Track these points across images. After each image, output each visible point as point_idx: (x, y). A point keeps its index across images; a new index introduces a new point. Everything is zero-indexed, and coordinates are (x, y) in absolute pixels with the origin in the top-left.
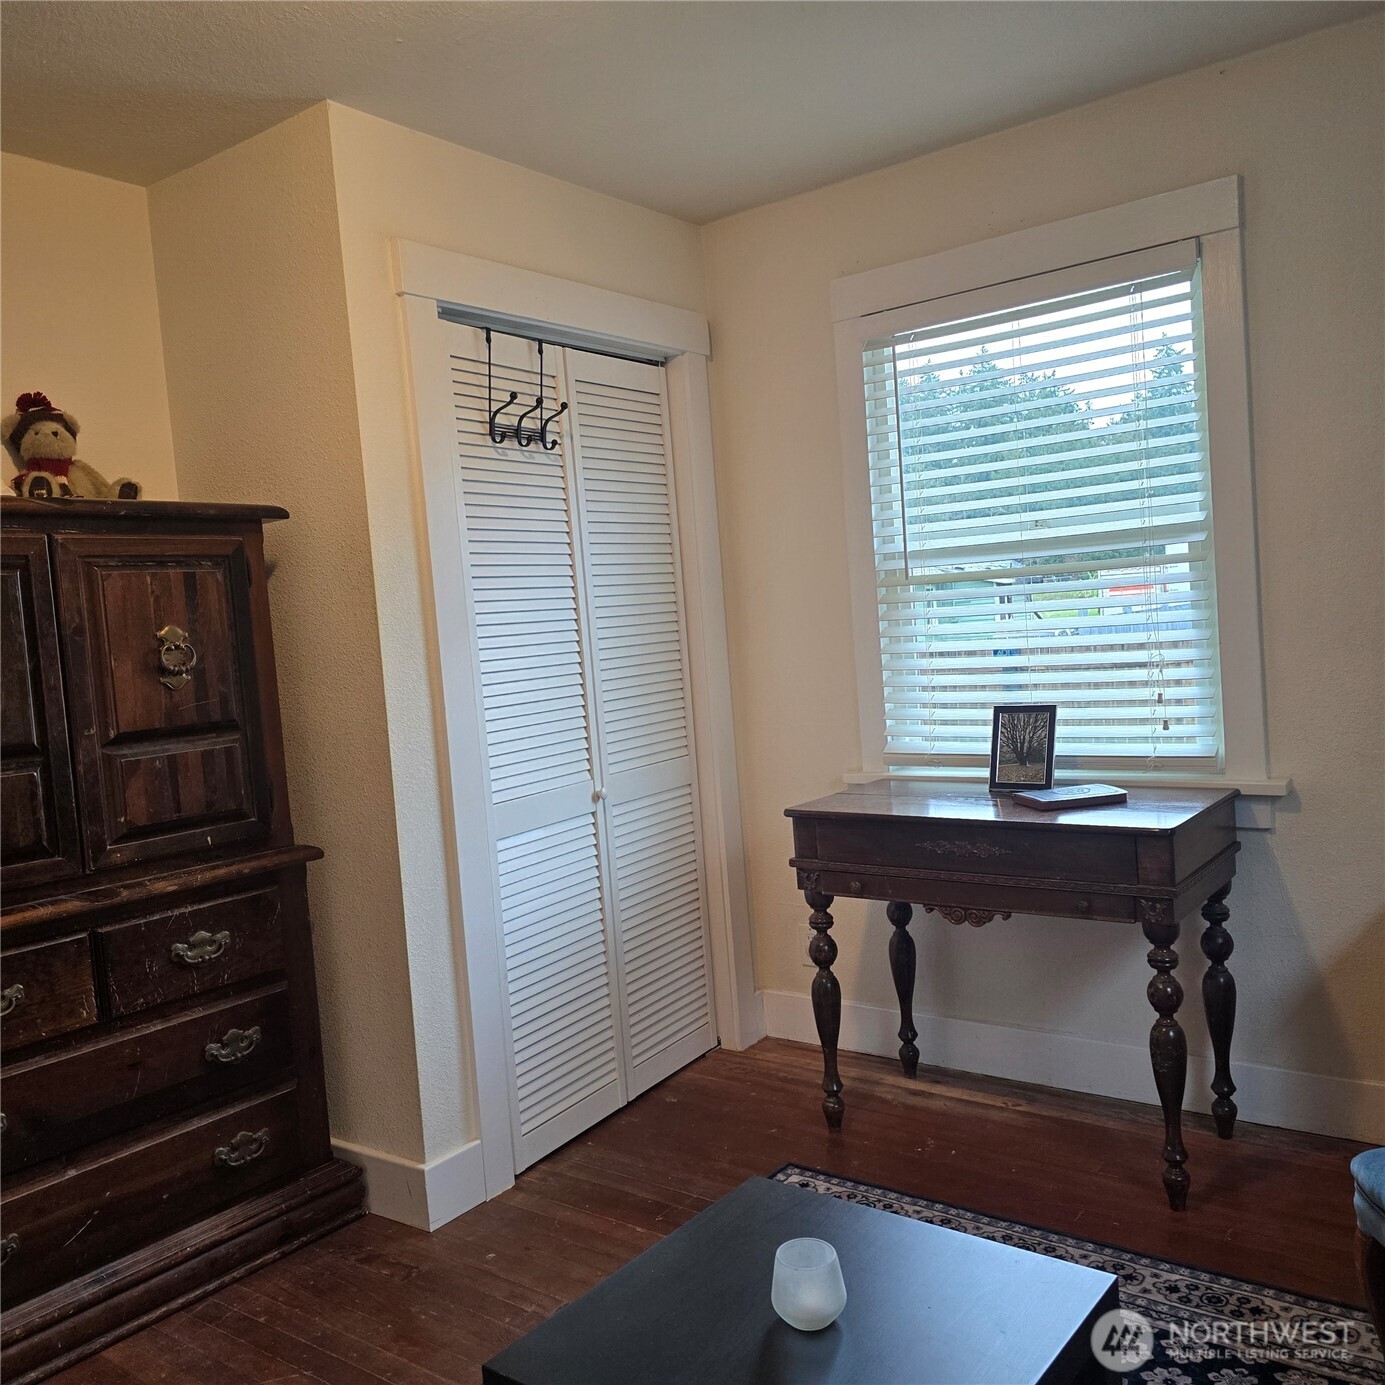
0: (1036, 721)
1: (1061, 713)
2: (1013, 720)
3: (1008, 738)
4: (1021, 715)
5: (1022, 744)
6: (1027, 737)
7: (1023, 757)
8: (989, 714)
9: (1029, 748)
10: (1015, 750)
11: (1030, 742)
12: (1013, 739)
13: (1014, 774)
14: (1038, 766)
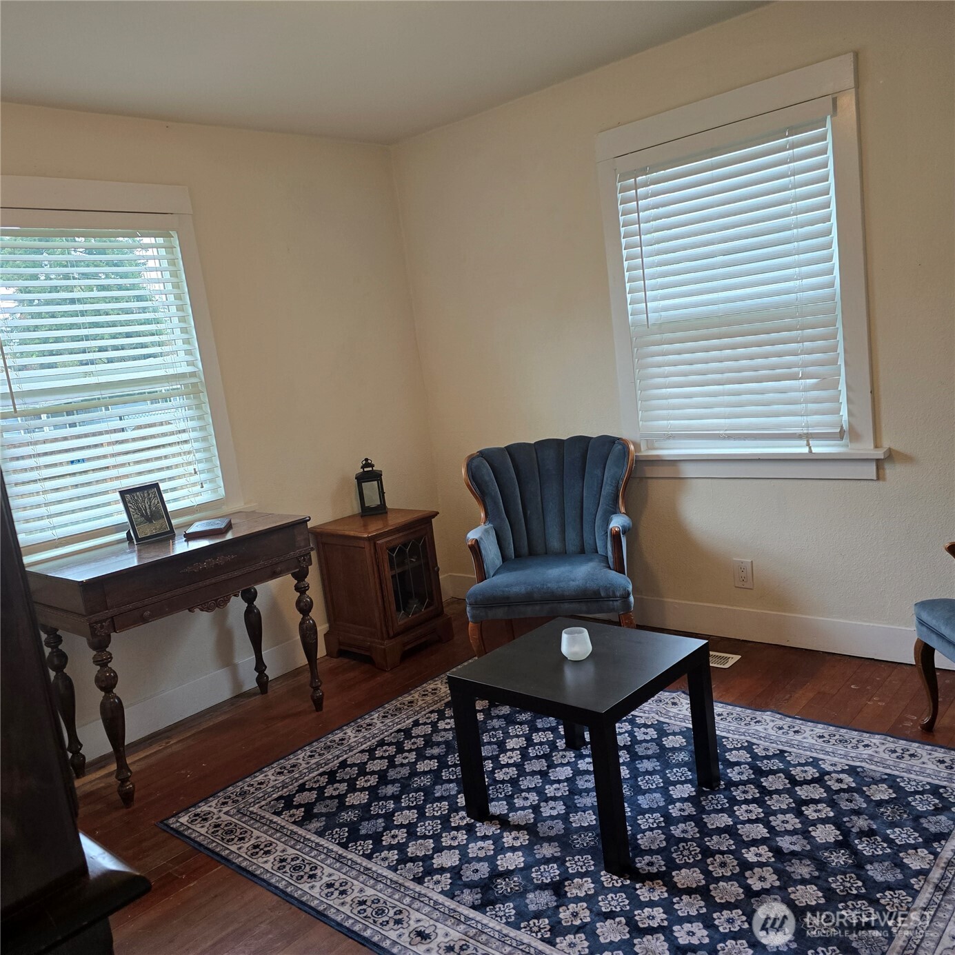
0: (149, 495)
1: (162, 486)
2: (134, 497)
3: (135, 509)
4: (138, 493)
5: (146, 510)
6: (147, 506)
7: (149, 519)
8: (117, 496)
9: (151, 512)
10: (142, 515)
11: (150, 508)
12: (139, 508)
13: (146, 530)
14: (161, 521)
